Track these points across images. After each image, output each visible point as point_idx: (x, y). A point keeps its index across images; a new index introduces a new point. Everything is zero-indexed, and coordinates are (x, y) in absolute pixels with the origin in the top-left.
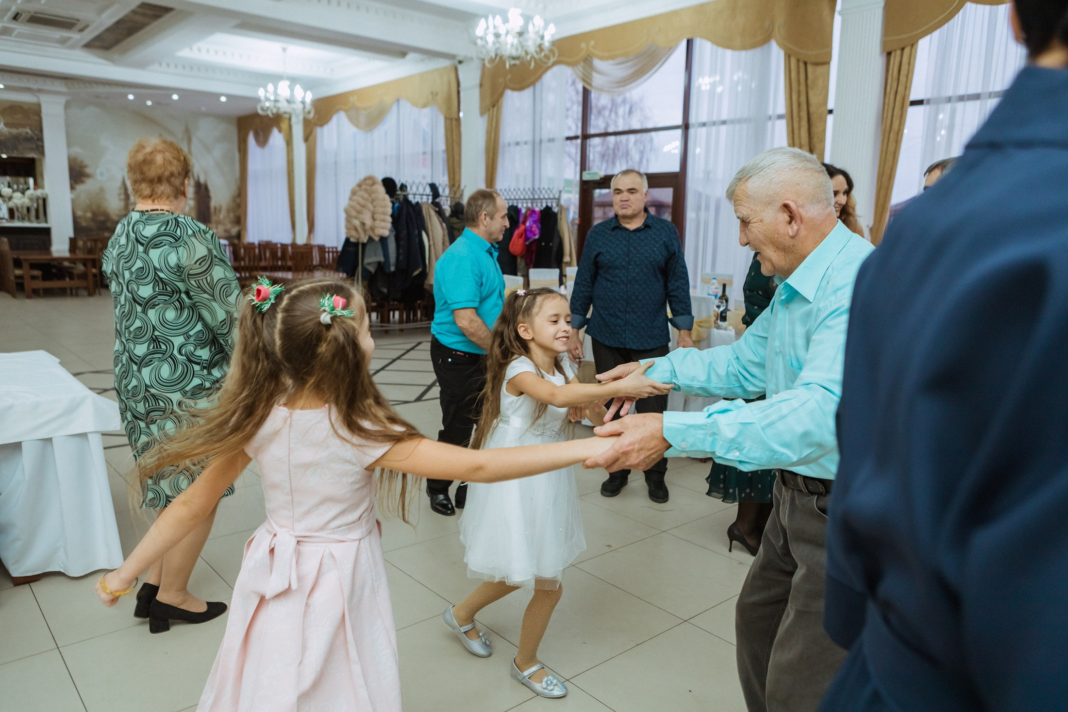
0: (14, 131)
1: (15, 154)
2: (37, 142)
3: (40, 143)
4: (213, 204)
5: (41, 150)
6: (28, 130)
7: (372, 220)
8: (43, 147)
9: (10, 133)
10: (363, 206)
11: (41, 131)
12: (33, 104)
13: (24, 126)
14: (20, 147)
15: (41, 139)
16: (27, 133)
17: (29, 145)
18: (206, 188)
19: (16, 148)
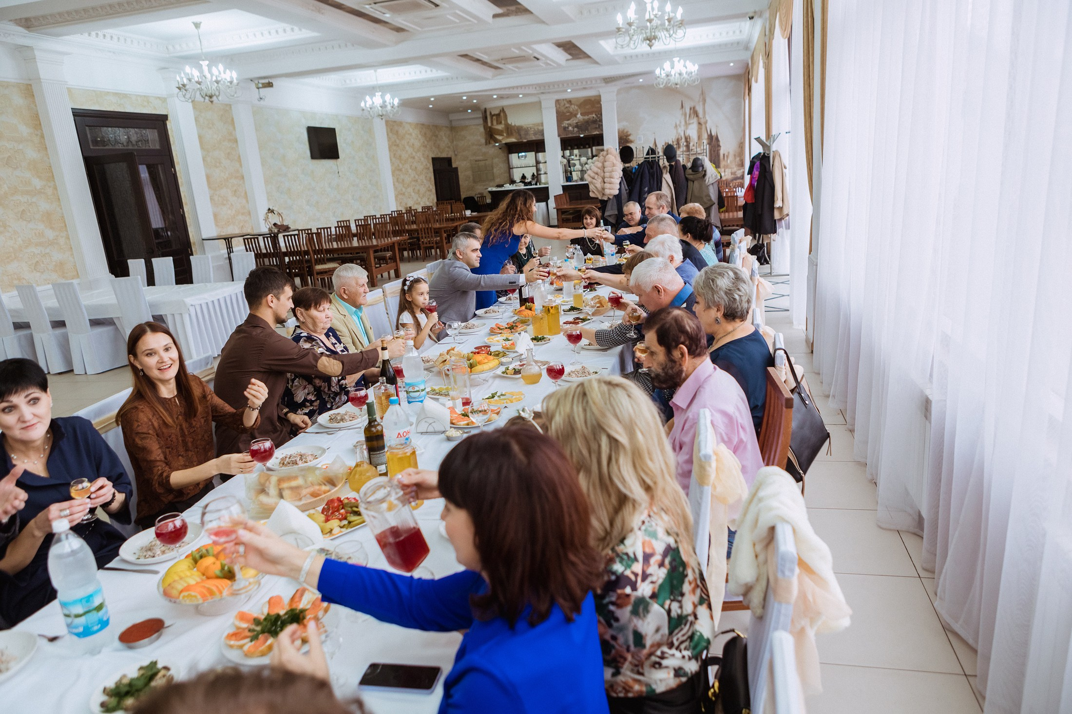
0: (586, 117)
1: (587, 133)
2: (598, 122)
3: (601, 123)
4: (722, 152)
5: (600, 127)
6: (594, 115)
7: (602, 184)
8: (602, 125)
9: (583, 119)
10: (597, 174)
11: (601, 115)
12: (597, 96)
13: (591, 113)
14: (589, 128)
15: (601, 121)
16: (594, 117)
17: (595, 126)
18: (717, 139)
19: (587, 129)
